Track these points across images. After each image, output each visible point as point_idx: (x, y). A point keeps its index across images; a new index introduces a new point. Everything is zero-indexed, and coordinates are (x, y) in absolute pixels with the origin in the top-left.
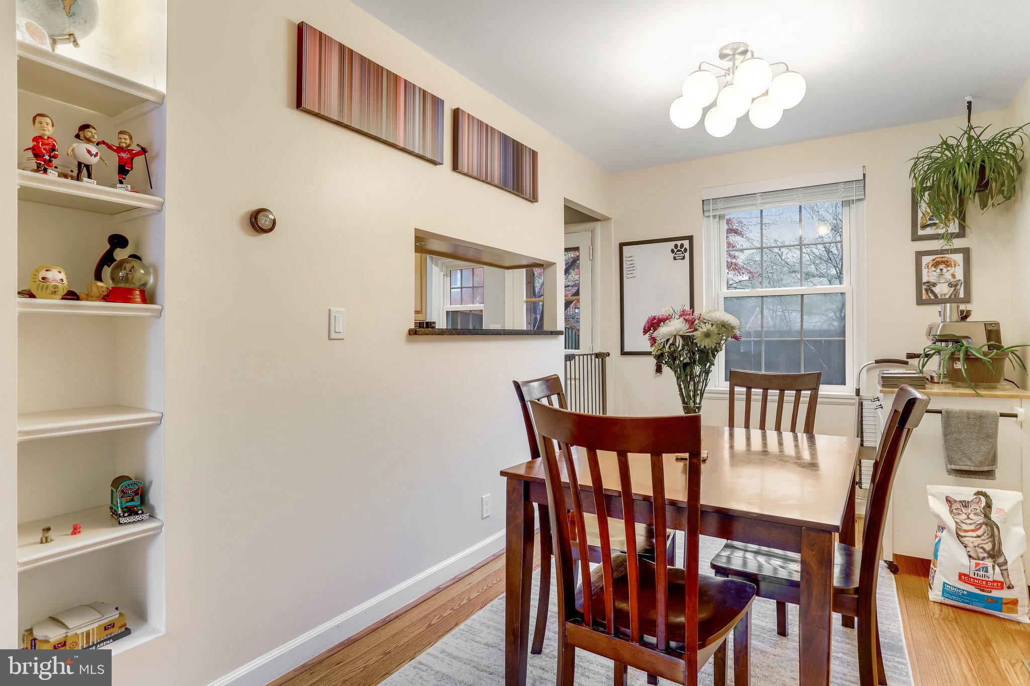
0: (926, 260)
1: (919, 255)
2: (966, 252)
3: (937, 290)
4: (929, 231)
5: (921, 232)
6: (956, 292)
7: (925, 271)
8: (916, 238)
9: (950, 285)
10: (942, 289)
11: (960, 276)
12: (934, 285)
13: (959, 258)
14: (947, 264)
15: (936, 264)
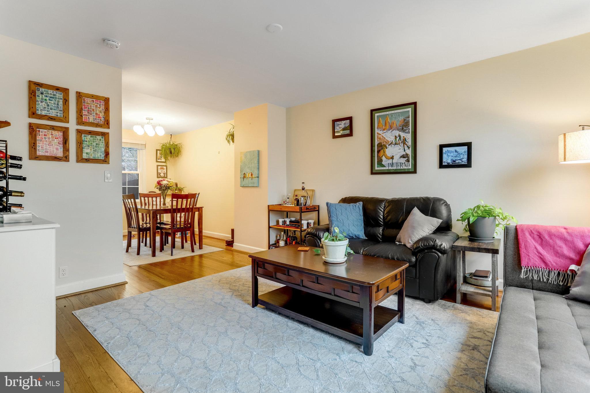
0: (159, 167)
1: (158, 166)
2: (166, 166)
3: (161, 175)
4: (159, 160)
5: (158, 160)
6: (165, 176)
7: (159, 170)
8: (157, 162)
9: (164, 174)
10: (162, 175)
11: (165, 172)
12: (161, 173)
13: (165, 167)
14: (163, 169)
15: (161, 169)
